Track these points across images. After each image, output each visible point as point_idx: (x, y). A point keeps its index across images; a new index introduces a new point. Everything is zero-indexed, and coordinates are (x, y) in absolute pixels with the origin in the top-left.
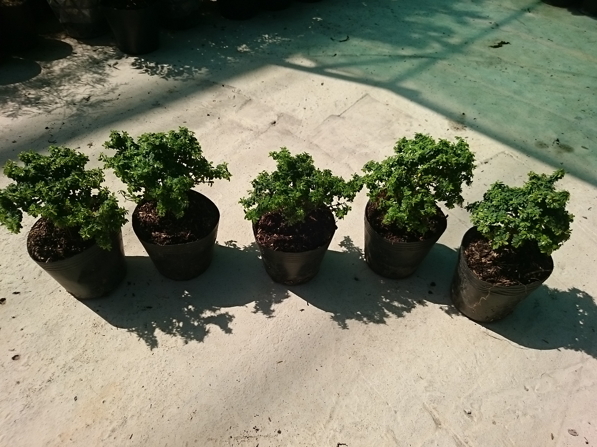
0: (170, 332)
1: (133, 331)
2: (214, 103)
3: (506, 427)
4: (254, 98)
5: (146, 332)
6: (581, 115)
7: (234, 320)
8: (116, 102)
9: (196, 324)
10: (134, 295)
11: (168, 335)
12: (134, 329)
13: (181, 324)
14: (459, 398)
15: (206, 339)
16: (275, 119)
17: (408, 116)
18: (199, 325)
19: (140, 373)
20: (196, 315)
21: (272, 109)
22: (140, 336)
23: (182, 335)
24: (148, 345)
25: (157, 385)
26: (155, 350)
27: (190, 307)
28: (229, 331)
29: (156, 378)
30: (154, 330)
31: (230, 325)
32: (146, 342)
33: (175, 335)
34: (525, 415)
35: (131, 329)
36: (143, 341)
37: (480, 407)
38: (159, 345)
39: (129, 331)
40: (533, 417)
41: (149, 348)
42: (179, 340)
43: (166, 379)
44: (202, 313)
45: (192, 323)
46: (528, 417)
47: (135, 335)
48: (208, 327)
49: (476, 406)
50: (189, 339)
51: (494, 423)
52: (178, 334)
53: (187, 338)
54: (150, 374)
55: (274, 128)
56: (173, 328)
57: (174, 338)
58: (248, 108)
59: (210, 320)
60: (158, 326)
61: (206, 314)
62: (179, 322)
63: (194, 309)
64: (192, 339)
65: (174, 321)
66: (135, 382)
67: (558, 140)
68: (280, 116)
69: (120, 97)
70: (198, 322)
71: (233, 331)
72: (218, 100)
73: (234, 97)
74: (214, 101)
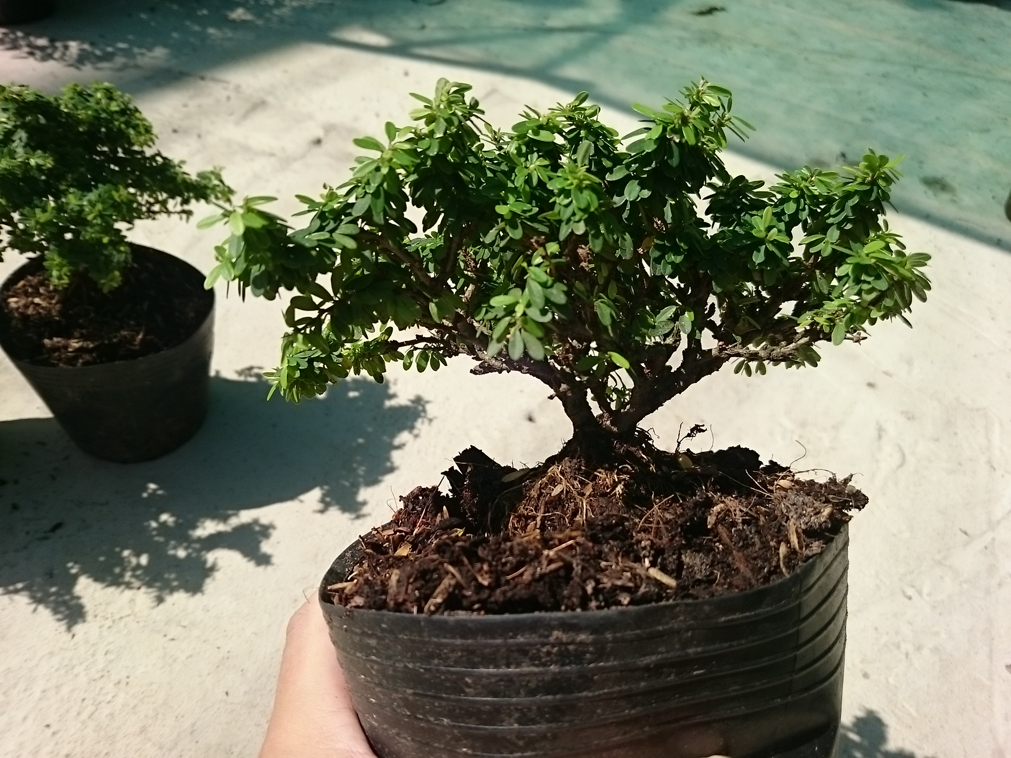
0: (116, 581)
1: (16, 591)
2: (185, 110)
4: (270, 99)
5: (53, 589)
7: (275, 534)
9: (181, 553)
10: (15, 507)
11: (112, 589)
12: (20, 586)
13: (144, 560)
15: (210, 585)
16: (320, 133)
18: (189, 556)
19: (37, 694)
20: (180, 534)
21: (310, 117)
22: (38, 601)
23: (149, 585)
24: (59, 620)
25: (84, 716)
26: (79, 628)
27: (164, 517)
28: (264, 560)
29: (84, 700)
30: (74, 579)
31: (266, 547)
32: (55, 611)
33: (128, 586)
35: (11, 588)
36: (44, 613)
38: (89, 617)
39: (8, 592)
40: (936, 650)
41: (62, 626)
42: (143, 597)
43: (109, 698)
44: (194, 527)
45: (171, 552)
47: (22, 600)
48: (211, 557)
50: (167, 591)
52: (137, 583)
53: (161, 589)
54: (65, 690)
55: (317, 150)
56: (124, 570)
57: (128, 594)
58: (260, 118)
59: (215, 541)
60: (83, 571)
61: (204, 528)
62: (138, 555)
63: (176, 522)
64: (172, 590)
65: (126, 553)
66: (25, 719)
67: (843, 155)
68: (329, 128)
70: (186, 548)
71: (274, 560)
72: (193, 104)
73: (229, 98)
74: (185, 106)
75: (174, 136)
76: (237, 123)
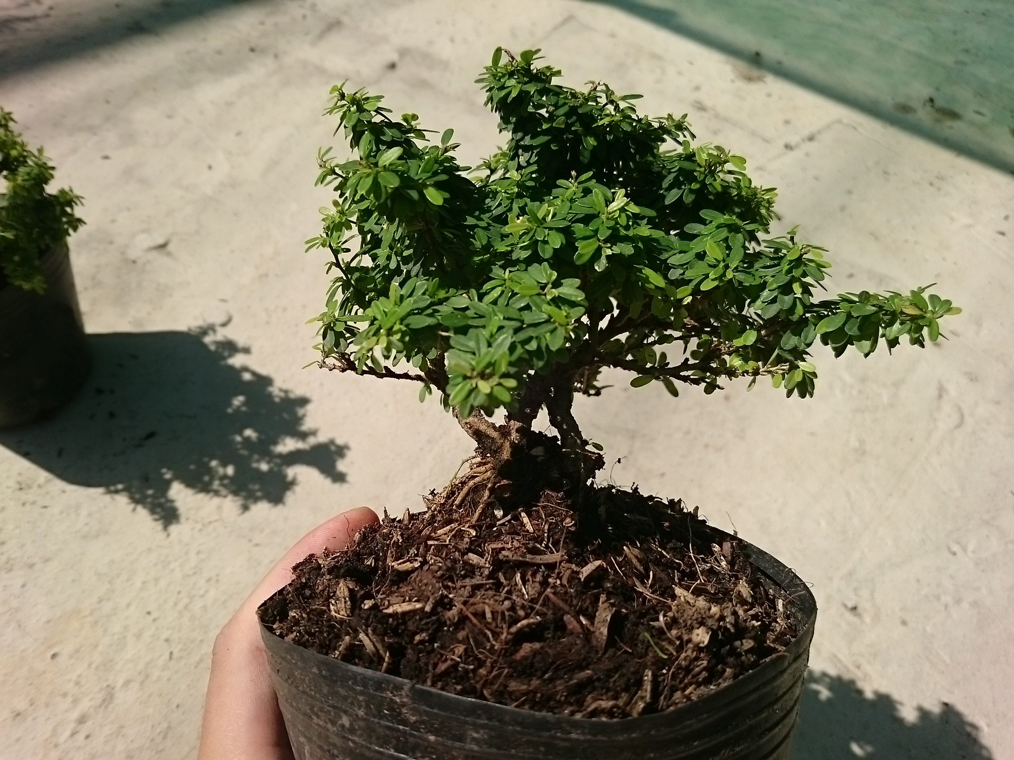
0: (205, 488)
1: (117, 492)
2: (262, 27)
3: (928, 629)
4: (345, 19)
5: (150, 492)
6: (964, 58)
7: (350, 455)
8: (44, 22)
9: (264, 467)
10: (112, 415)
11: (201, 496)
12: (120, 487)
13: (230, 470)
14: (830, 579)
15: (290, 497)
16: (394, 57)
17: (656, 57)
18: (271, 471)
19: (138, 584)
20: (263, 448)
21: (384, 39)
22: (136, 501)
23: (235, 493)
24: (156, 520)
25: (181, 606)
26: (174, 528)
27: (249, 433)
28: (339, 478)
29: (179, 592)
30: (167, 484)
31: (341, 466)
32: (153, 512)
33: (217, 493)
34: (958, 601)
35: (112, 488)
36: (142, 513)
37: (872, 594)
38: (182, 519)
39: (109, 492)
40: (975, 604)
41: (159, 526)
42: (229, 504)
43: (202, 592)
44: (275, 443)
45: (255, 465)
46: (965, 605)
47: (122, 500)
48: (292, 472)
49: (865, 593)
50: (251, 501)
51: (904, 623)
52: (224, 492)
53: (246, 498)
54: (163, 583)
55: (393, 75)
56: (212, 479)
57: (216, 501)
58: (335, 39)
59: (295, 458)
60: (177, 477)
61: (285, 445)
62: (224, 465)
63: (259, 439)
64: (256, 500)
65: (214, 463)
66: (128, 605)
67: (931, 100)
68: (404, 52)
69: (52, 13)
70: (268, 463)
71: (349, 478)
72: (270, 21)
73: (304, 17)
74: (262, 23)
75: (252, 55)
76: (313, 44)
